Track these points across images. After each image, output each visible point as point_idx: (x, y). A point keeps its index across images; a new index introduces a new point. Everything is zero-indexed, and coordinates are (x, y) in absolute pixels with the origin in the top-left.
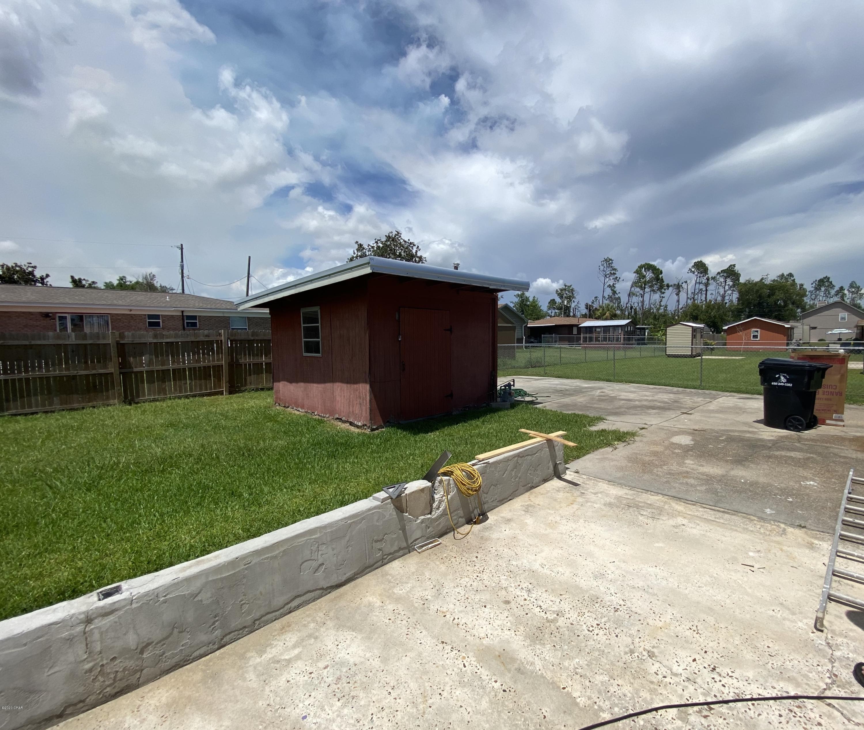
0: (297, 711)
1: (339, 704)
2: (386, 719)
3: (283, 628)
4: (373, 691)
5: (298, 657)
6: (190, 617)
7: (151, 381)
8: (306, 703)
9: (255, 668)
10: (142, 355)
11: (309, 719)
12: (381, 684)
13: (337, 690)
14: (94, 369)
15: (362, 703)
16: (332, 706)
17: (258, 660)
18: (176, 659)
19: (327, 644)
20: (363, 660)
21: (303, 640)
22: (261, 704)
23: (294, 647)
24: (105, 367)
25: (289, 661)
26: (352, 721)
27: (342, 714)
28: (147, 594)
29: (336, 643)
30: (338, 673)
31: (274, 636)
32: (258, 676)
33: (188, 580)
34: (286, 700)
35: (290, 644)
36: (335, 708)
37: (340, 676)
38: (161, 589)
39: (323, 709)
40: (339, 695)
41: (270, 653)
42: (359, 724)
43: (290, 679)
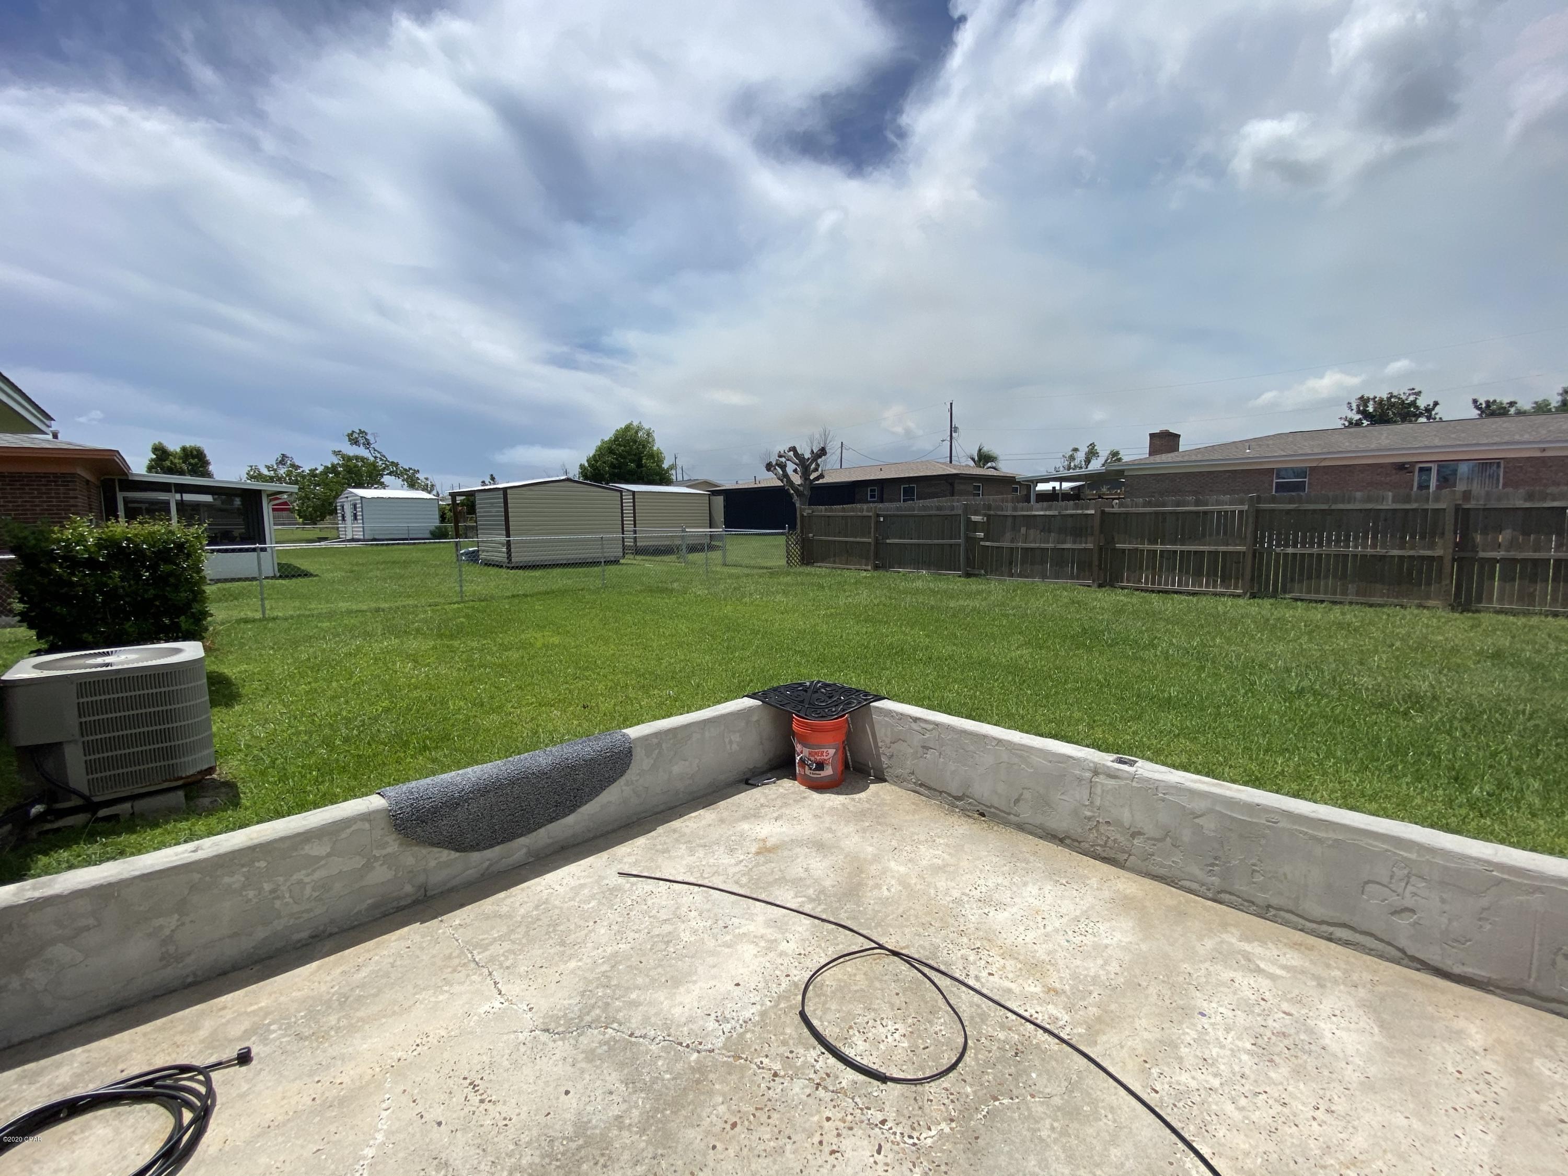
0: (1205, 1004)
1: (1248, 1046)
2: (1272, 1112)
3: (1301, 945)
4: (1302, 1085)
5: (1273, 977)
6: (1186, 836)
7: (1507, 578)
8: (1221, 1010)
9: (1222, 942)
10: (1499, 529)
11: (1204, 1020)
12: (1321, 1092)
13: (1266, 1038)
14: (1413, 548)
15: (1272, 1074)
16: (1240, 1038)
17: (1234, 940)
18: (1162, 871)
19: (1324, 1002)
20: (1341, 1055)
21: (1303, 972)
22: (1186, 967)
23: (1284, 967)
24: (1432, 546)
25: (1259, 970)
26: (1237, 1069)
27: (1238, 1054)
28: (1148, 780)
29: (1337, 1012)
30: (1293, 1031)
31: (1279, 941)
32: (1215, 949)
33: (1192, 793)
34: (1209, 988)
35: (1283, 960)
36: (1240, 1044)
37: (1290, 1035)
38: (1162, 784)
39: (1228, 1030)
40: (1260, 1041)
41: (1254, 948)
42: (1239, 1078)
43: (1237, 982)
